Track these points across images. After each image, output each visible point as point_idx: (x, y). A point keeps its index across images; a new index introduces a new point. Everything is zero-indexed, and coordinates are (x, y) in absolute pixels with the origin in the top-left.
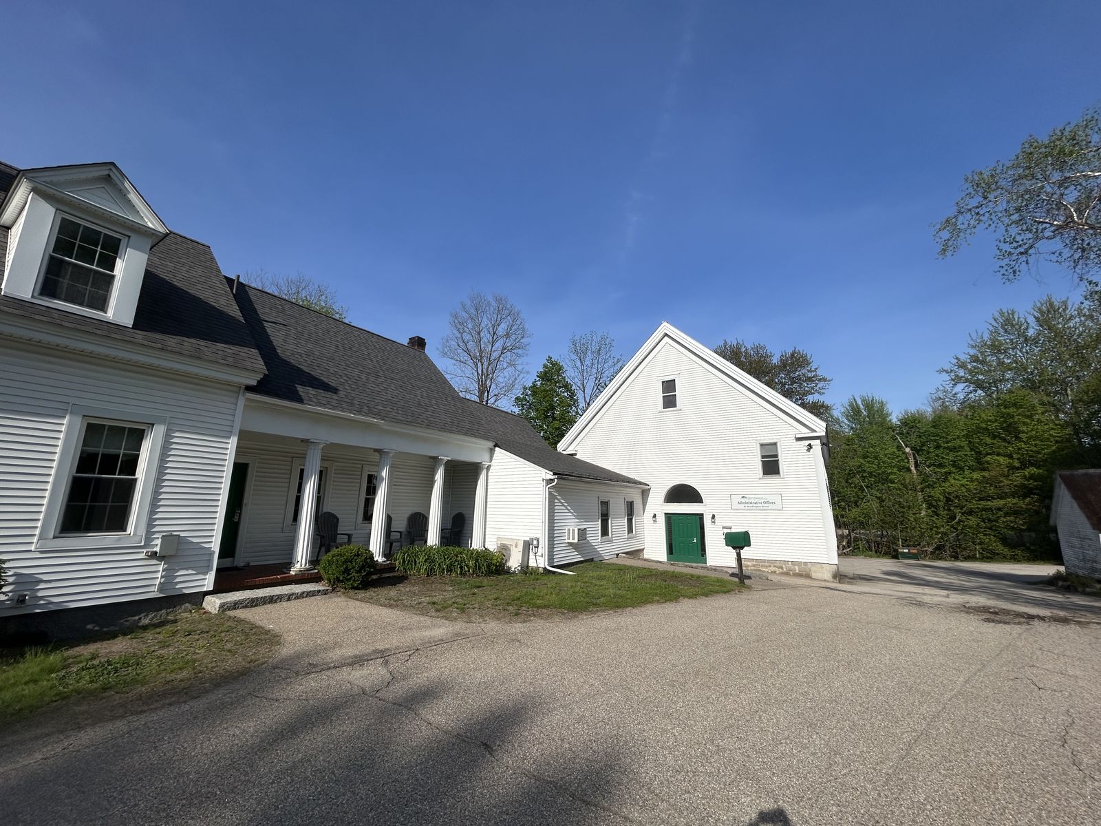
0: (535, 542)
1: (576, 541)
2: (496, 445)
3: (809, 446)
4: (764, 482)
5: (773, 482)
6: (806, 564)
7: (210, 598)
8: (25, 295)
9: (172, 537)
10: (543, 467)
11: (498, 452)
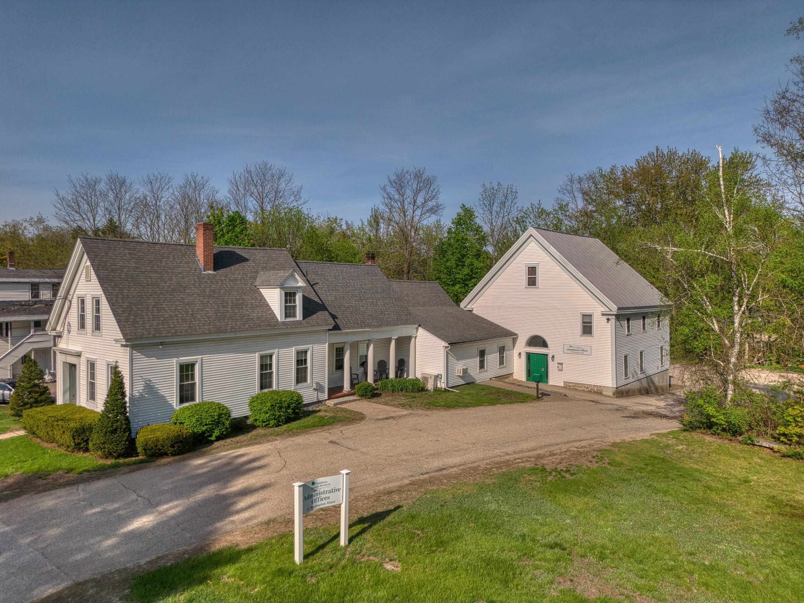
0: (440, 376)
1: (461, 375)
2: (420, 326)
3: (608, 320)
4: (582, 338)
5: (587, 338)
6: (600, 386)
7: (327, 401)
8: (283, 320)
9: (317, 383)
10: (443, 340)
11: (421, 330)
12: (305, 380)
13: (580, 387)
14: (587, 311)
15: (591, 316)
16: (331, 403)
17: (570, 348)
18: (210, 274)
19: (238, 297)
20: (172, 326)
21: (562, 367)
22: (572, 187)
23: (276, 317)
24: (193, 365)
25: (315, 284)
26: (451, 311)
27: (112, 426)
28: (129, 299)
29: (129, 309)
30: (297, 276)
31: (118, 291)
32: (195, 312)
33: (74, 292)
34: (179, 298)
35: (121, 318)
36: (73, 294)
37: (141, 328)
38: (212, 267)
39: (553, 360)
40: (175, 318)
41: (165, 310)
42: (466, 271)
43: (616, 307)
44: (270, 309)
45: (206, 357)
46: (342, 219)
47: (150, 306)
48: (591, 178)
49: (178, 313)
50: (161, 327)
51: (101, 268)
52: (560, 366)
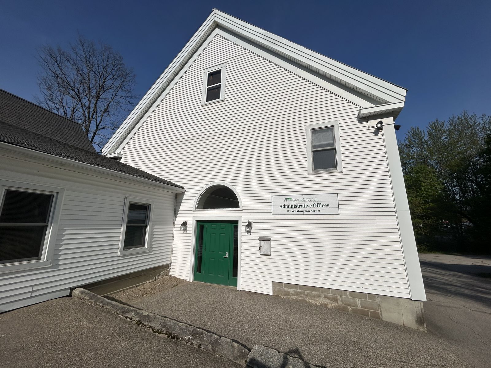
6: (372, 296)
13: (314, 297)
14: (322, 122)
17: (287, 203)
21: (270, 248)
39: (249, 232)
43: (404, 92)
52: (265, 245)
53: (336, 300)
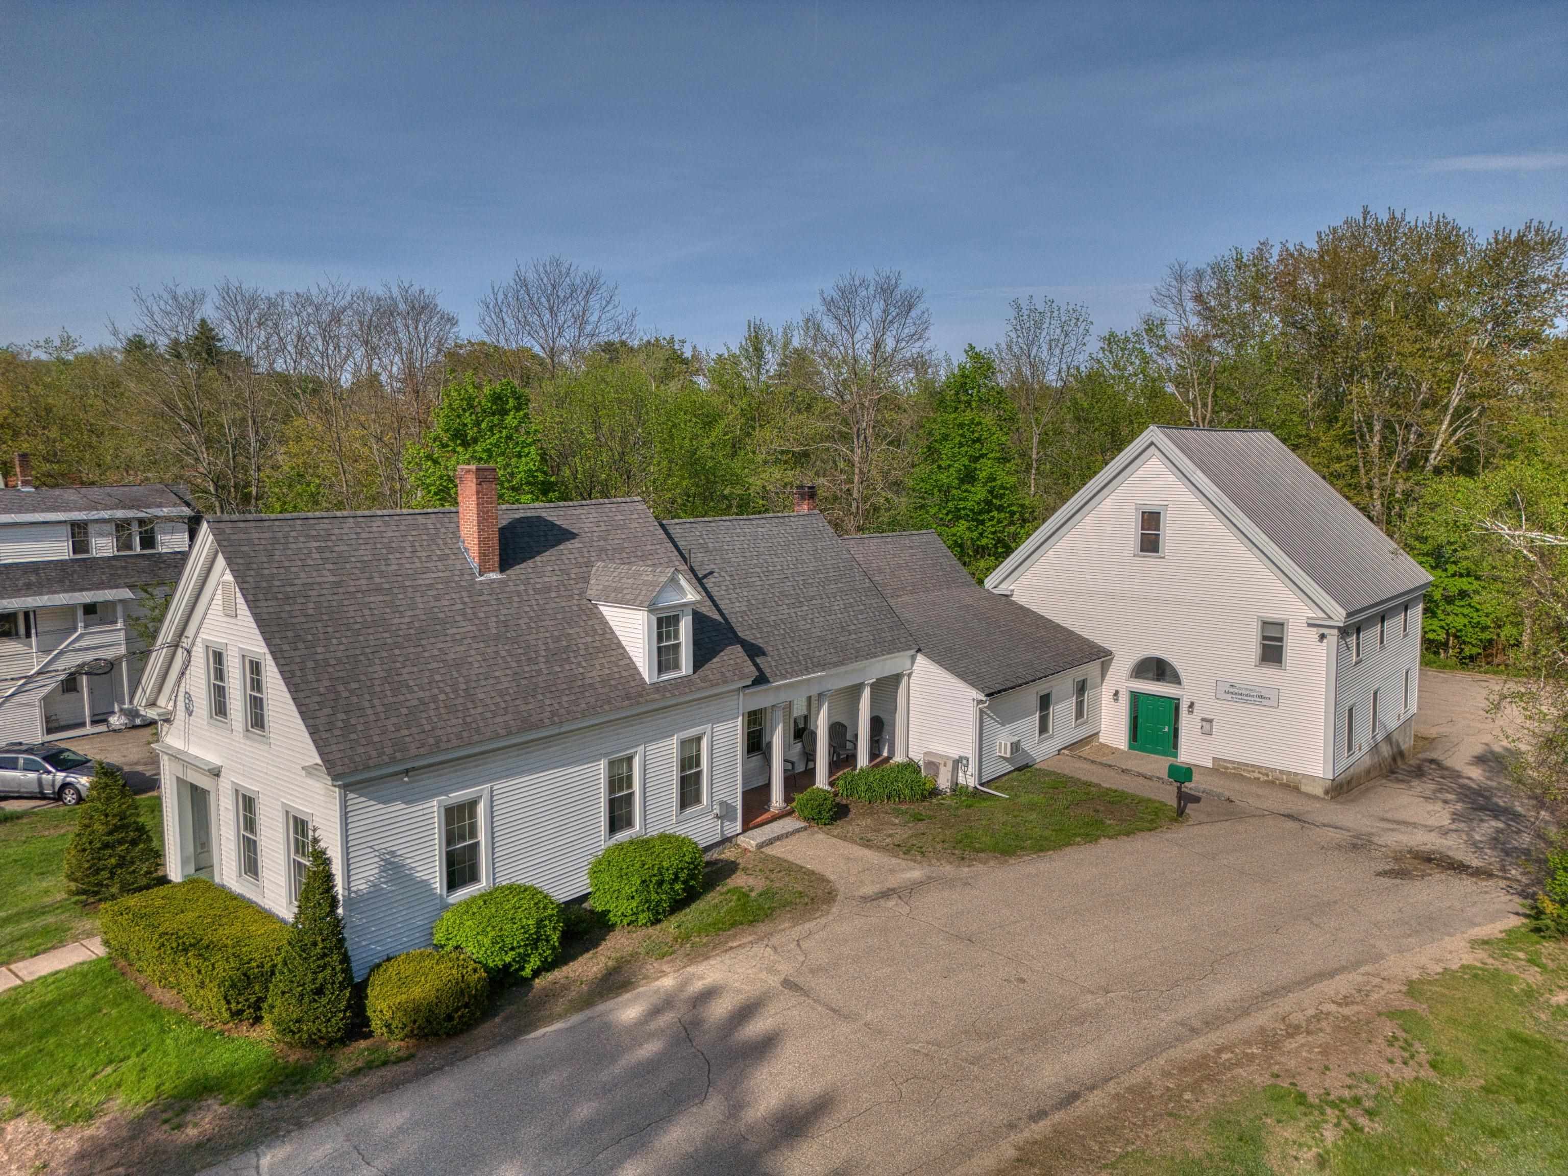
0: (965, 762)
1: (1008, 755)
2: (919, 650)
3: (1322, 637)
4: (1258, 670)
5: (1270, 673)
6: (1296, 774)
7: (741, 838)
8: (655, 680)
9: (722, 804)
10: (973, 685)
11: (920, 659)
12: (697, 800)
13: (1249, 772)
14: (1273, 615)
15: (1282, 624)
16: (750, 841)
17: (1232, 690)
18: (493, 581)
19: (556, 633)
20: (427, 728)
21: (1211, 728)
22: (1180, 291)
23: (640, 674)
24: (472, 805)
25: (705, 576)
26: (969, 601)
27: (314, 981)
28: (330, 669)
29: (332, 696)
30: (683, 582)
31: (305, 652)
32: (473, 685)
33: (197, 632)
34: (436, 652)
35: (318, 722)
36: (195, 637)
37: (363, 742)
38: (497, 565)
39: (1191, 712)
40: (432, 706)
41: (408, 687)
42: (979, 493)
43: (1344, 613)
44: (625, 655)
45: (498, 786)
46: (684, 342)
47: (376, 682)
48: (1218, 270)
49: (436, 691)
50: (406, 732)
51: (261, 596)
52: (1207, 726)
53: (1267, 775)
